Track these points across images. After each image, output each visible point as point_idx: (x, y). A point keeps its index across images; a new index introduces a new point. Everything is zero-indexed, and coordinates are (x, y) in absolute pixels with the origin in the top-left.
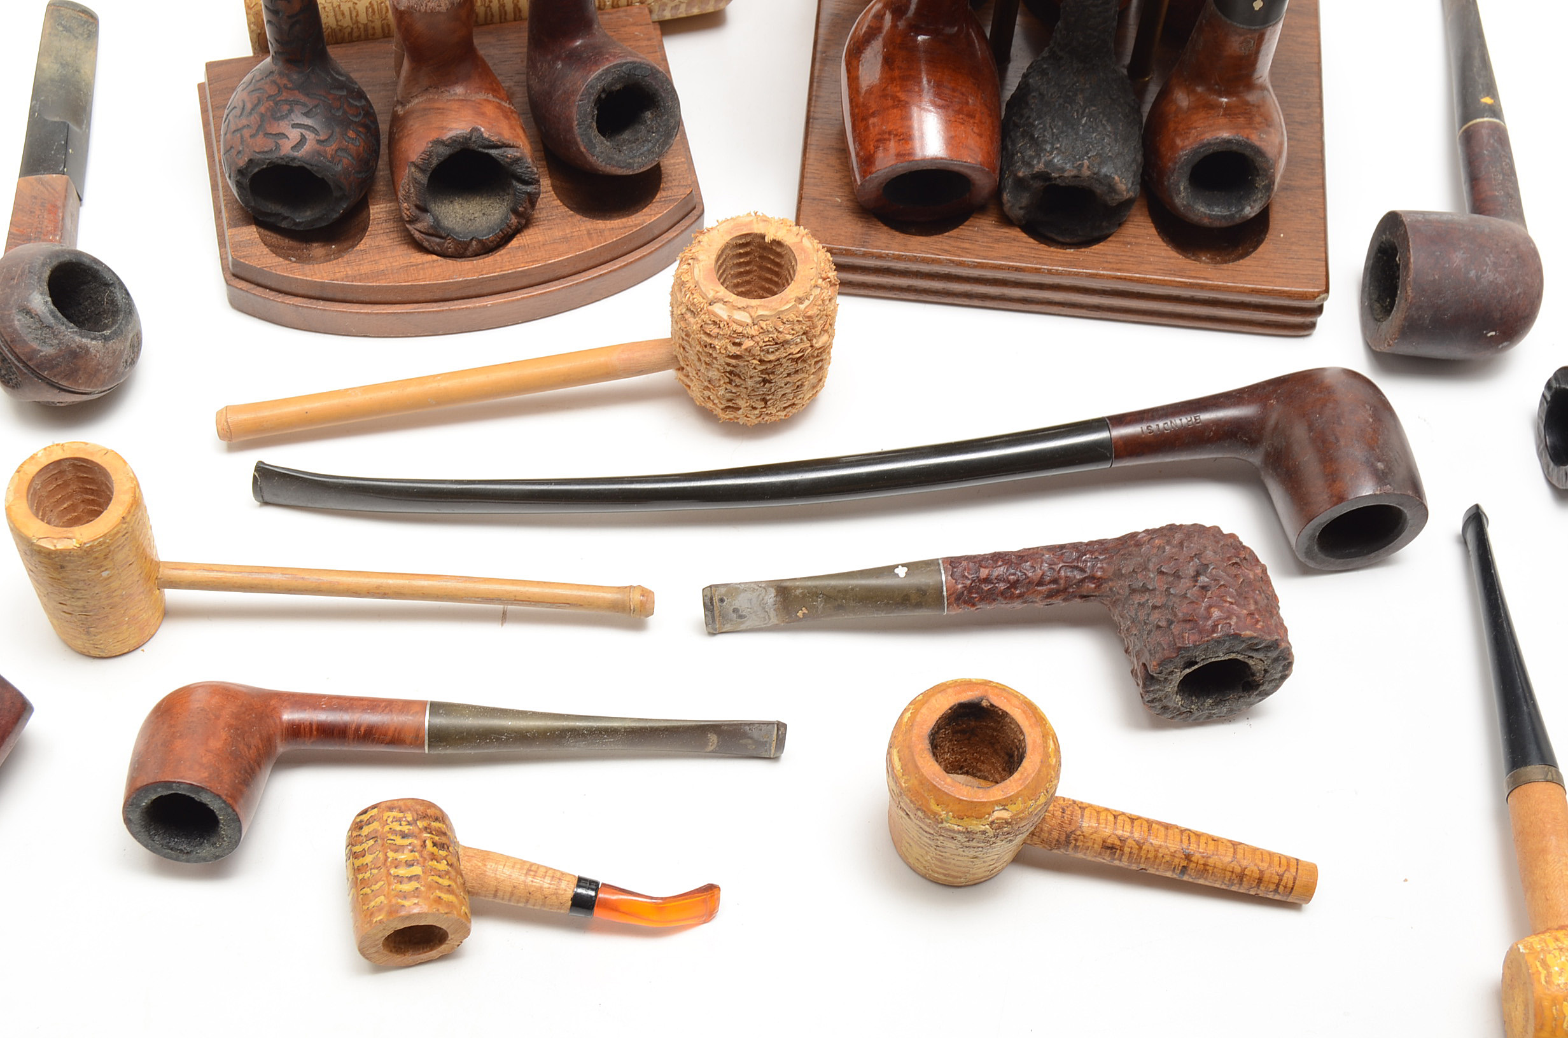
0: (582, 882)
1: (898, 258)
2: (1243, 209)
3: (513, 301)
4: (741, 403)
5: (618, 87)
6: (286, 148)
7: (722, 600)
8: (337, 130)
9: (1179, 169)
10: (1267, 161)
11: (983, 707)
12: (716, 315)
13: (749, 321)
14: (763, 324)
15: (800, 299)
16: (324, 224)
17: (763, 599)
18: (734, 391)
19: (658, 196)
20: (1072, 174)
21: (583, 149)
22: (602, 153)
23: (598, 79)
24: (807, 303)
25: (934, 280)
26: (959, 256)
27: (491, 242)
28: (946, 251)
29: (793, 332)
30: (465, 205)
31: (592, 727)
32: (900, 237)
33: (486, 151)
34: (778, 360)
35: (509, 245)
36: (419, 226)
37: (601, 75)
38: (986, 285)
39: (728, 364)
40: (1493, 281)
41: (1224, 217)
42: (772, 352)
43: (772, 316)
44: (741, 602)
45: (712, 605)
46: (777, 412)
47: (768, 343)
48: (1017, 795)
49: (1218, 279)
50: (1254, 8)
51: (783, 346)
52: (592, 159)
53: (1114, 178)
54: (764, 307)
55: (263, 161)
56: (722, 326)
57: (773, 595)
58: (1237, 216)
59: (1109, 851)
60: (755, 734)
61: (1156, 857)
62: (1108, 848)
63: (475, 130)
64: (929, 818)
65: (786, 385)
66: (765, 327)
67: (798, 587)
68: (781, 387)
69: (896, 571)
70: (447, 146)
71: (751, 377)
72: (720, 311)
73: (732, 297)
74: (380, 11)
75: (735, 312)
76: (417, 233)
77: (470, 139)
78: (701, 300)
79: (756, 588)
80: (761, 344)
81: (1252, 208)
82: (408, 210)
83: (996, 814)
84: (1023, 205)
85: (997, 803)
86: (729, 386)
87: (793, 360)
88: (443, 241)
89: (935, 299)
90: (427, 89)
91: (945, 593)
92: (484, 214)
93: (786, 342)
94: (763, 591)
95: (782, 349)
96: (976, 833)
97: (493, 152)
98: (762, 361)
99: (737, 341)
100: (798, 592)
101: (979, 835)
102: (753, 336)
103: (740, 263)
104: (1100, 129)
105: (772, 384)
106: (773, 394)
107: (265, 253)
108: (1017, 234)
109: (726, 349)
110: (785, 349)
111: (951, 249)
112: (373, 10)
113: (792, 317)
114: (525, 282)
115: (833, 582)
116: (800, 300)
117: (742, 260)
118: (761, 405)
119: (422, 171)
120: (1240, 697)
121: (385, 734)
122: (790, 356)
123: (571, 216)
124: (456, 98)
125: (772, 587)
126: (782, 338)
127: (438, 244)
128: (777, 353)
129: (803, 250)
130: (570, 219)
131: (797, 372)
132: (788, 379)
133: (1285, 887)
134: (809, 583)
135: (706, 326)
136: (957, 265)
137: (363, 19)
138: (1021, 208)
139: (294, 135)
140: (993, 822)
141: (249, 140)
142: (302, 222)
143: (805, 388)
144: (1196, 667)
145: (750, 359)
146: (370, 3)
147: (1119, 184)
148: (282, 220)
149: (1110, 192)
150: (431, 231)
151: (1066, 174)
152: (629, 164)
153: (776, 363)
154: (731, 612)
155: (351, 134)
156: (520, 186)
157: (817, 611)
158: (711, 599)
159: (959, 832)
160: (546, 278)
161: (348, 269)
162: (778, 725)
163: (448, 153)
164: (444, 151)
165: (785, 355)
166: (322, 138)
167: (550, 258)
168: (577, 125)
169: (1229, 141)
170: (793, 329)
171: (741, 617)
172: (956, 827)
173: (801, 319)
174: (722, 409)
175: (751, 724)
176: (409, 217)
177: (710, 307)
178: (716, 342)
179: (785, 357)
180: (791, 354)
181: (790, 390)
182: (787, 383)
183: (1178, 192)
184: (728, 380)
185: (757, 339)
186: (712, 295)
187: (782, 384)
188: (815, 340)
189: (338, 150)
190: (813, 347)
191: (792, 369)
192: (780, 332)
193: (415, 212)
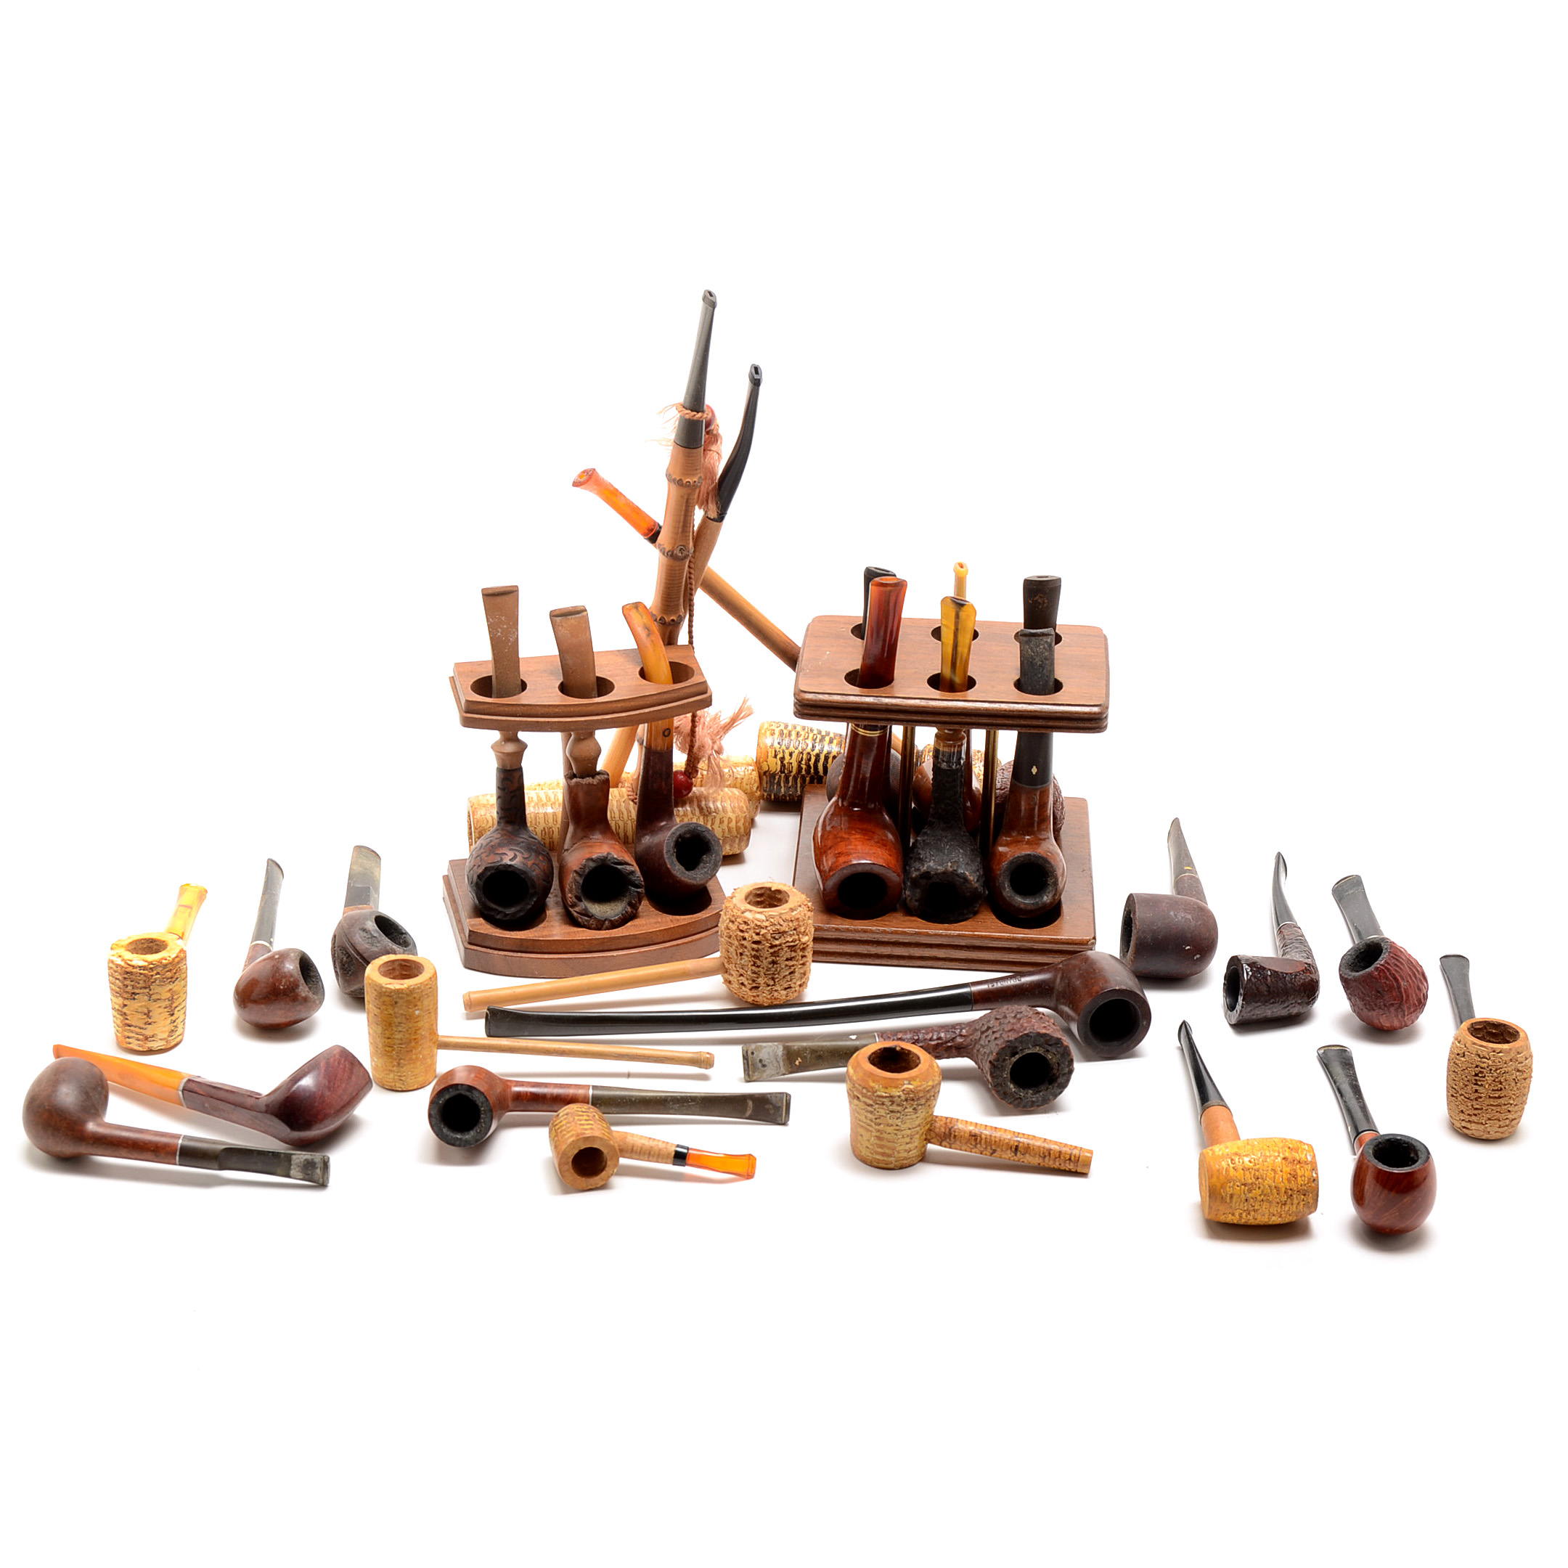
0: (679, 1147)
1: (848, 930)
2: (1043, 898)
4: (761, 981)
5: (688, 836)
6: (507, 861)
7: (753, 1053)
8: (533, 854)
9: (1004, 873)
10: (1052, 867)
11: (897, 1051)
12: (745, 918)
13: (764, 918)
14: (772, 920)
16: (522, 914)
17: (776, 1052)
19: (708, 904)
20: (942, 871)
21: (669, 866)
22: (679, 870)
24: (795, 912)
25: (869, 946)
26: (883, 928)
27: (619, 922)
28: (875, 926)
30: (601, 906)
31: (682, 1096)
32: (849, 921)
33: (615, 866)
34: (780, 945)
35: (627, 925)
36: (577, 909)
37: (678, 828)
38: (899, 947)
39: (753, 949)
41: (1033, 904)
42: (777, 939)
43: (776, 915)
44: (764, 1055)
45: (748, 1056)
46: (782, 990)
47: (775, 933)
48: (917, 1077)
49: (1031, 934)
50: (1032, 773)
52: (674, 872)
53: (964, 873)
54: (773, 912)
55: (493, 867)
56: (749, 922)
57: (781, 1050)
58: (1039, 903)
59: (973, 1138)
60: (774, 1100)
61: (1000, 1140)
62: (973, 1136)
63: (609, 854)
64: (869, 1091)
66: (773, 924)
67: (795, 1046)
68: (783, 969)
69: (850, 1037)
70: (595, 862)
71: (766, 958)
72: (747, 915)
73: (756, 909)
74: (549, 832)
75: (757, 914)
76: (576, 915)
77: (607, 858)
78: (737, 911)
79: (772, 1045)
80: (771, 933)
81: (1047, 896)
82: (571, 898)
83: (905, 1086)
84: (917, 898)
85: (906, 1079)
86: (753, 968)
87: (789, 947)
88: (589, 919)
90: (582, 839)
92: (612, 909)
93: (785, 932)
94: (776, 1047)
95: (783, 937)
96: (895, 1097)
97: (619, 867)
98: (772, 947)
99: (758, 931)
100: (796, 1048)
101: (897, 1098)
102: (767, 927)
104: (957, 851)
105: (778, 965)
106: (778, 974)
107: (488, 927)
108: (915, 919)
109: (752, 937)
111: (879, 925)
112: (545, 833)
113: (788, 918)
114: (632, 944)
115: (815, 1044)
116: (792, 910)
118: (772, 983)
119: (579, 876)
120: (1047, 1088)
122: (788, 944)
123: (660, 914)
124: (598, 840)
125: (781, 1045)
126: (782, 929)
127: (586, 921)
128: (781, 940)
130: (657, 913)
131: (791, 959)
132: (787, 963)
133: (1075, 1156)
134: (802, 1044)
135: (740, 925)
136: (882, 932)
137: (539, 837)
138: (916, 901)
139: (511, 854)
140: (904, 1090)
141: (485, 858)
143: (796, 974)
144: (1017, 1057)
145: (765, 942)
146: (544, 828)
147: (969, 877)
148: (498, 914)
149: (964, 883)
150: (583, 912)
151: (939, 871)
152: (694, 877)
153: (779, 947)
154: (758, 1061)
155: (541, 858)
156: (633, 890)
157: (807, 1061)
158: (747, 1052)
159: (886, 1097)
161: (536, 934)
162: (786, 1094)
164: (592, 865)
165: (784, 941)
166: (526, 856)
167: (651, 931)
168: (666, 853)
169: (1029, 856)
170: (788, 925)
171: (764, 1066)
172: (884, 1094)
173: (792, 920)
174: (750, 990)
175: (771, 1094)
176: (571, 903)
177: (742, 915)
178: (746, 935)
179: (785, 943)
180: (788, 942)
181: (787, 973)
182: (786, 966)
183: (1005, 889)
184: (752, 963)
185: (769, 928)
186: (743, 908)
187: (783, 966)
188: (801, 936)
189: (534, 864)
190: (800, 941)
191: (788, 955)
192: (781, 925)
193: (575, 900)
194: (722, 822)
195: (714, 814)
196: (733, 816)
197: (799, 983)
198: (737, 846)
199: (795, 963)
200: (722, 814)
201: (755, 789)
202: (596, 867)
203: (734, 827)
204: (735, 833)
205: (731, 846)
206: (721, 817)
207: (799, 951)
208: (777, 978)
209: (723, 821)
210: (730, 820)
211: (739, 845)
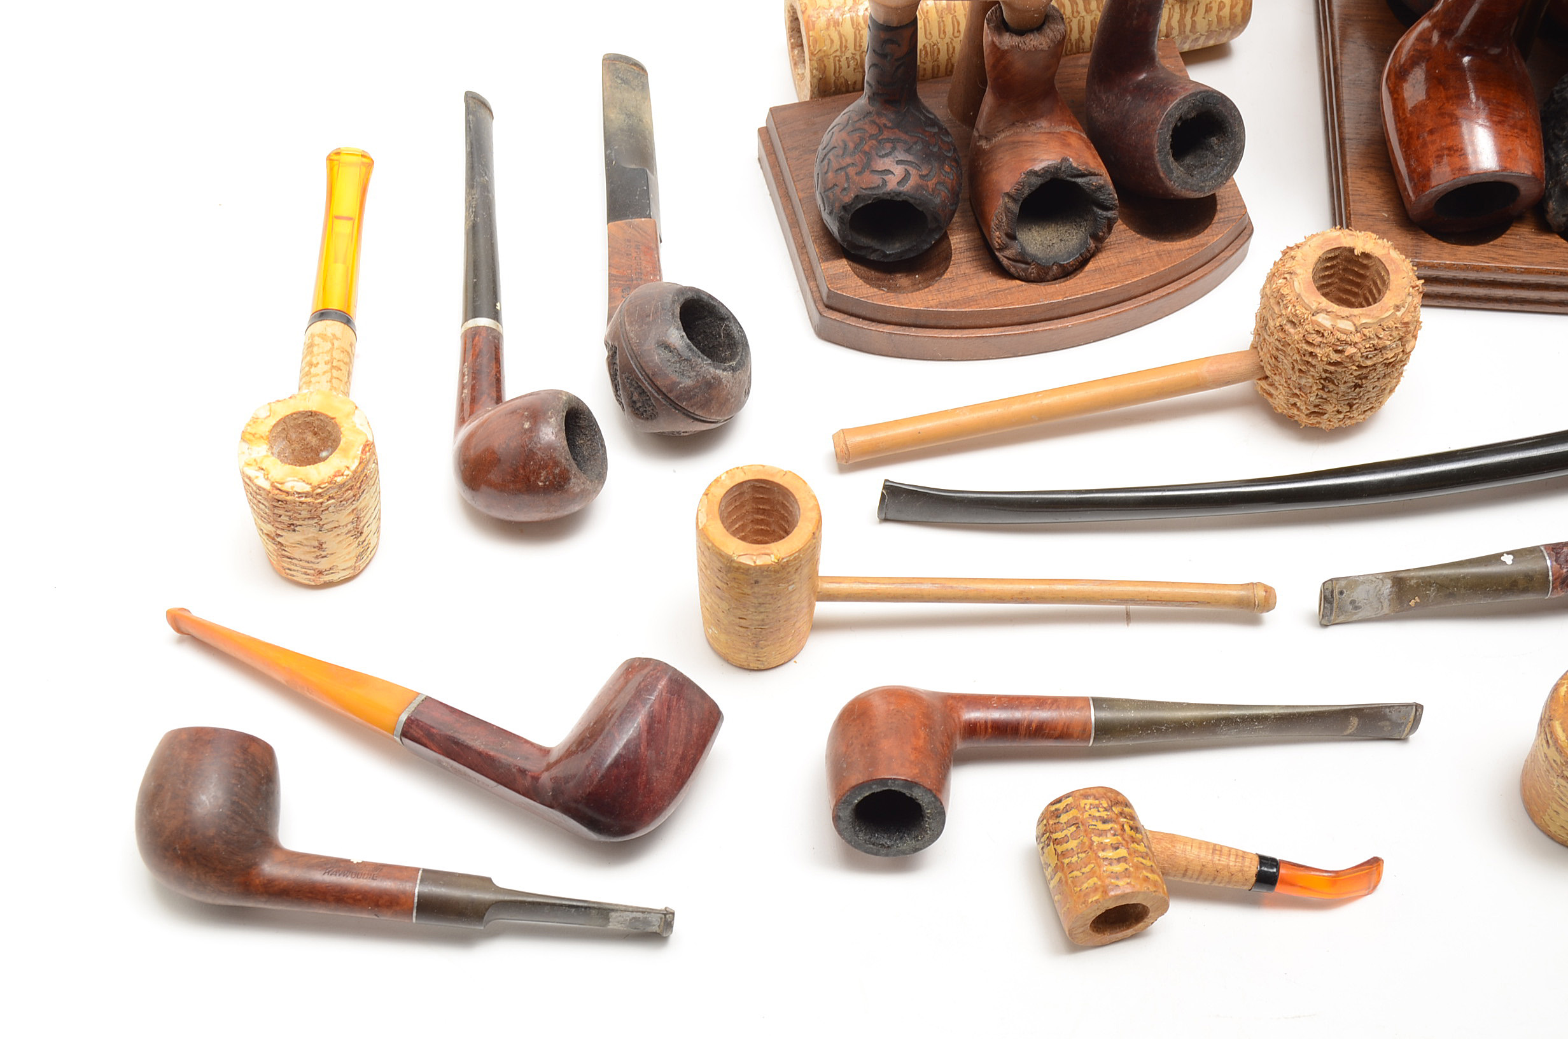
0: (1264, 860)
1: (1450, 267)
3: (1091, 321)
4: (1329, 408)
5: (1193, 115)
6: (892, 184)
7: (1341, 593)
8: (936, 165)
12: (1319, 325)
14: (1366, 332)
15: (1398, 306)
16: (912, 255)
17: (1380, 590)
18: (1325, 396)
19: (1216, 218)
21: (1162, 175)
22: (1178, 177)
23: (1176, 108)
24: (1403, 310)
25: (1479, 287)
26: (1506, 263)
27: (1072, 266)
28: (1493, 259)
29: (1390, 338)
31: (1245, 715)
32: (1448, 248)
33: (1074, 180)
34: (1373, 365)
35: (1086, 269)
36: (1008, 253)
37: (1179, 104)
38: (1528, 289)
39: (1326, 371)
42: (1371, 358)
43: (1374, 323)
44: (1359, 594)
45: (1332, 597)
46: (1359, 415)
47: (1368, 350)
51: (1380, 351)
52: (1170, 184)
54: (1367, 316)
55: (869, 196)
56: (1326, 334)
57: (1389, 586)
60: (1394, 716)
63: (1064, 160)
65: (1372, 389)
66: (1368, 335)
67: (1412, 578)
68: (1369, 392)
69: (1502, 558)
70: (1040, 176)
71: (1345, 383)
72: (1324, 320)
73: (1334, 307)
75: (1338, 321)
76: (1005, 259)
77: (1060, 169)
78: (1304, 311)
79: (1374, 579)
80: (1363, 350)
82: (999, 238)
86: (1321, 393)
87: (1385, 365)
88: (1027, 266)
89: (1476, 305)
90: (1013, 124)
91: (1551, 578)
92: (1061, 240)
93: (1383, 348)
94: (1381, 582)
95: (1379, 354)
97: (1080, 180)
98: (1359, 367)
99: (1340, 348)
100: (1413, 582)
102: (1356, 343)
103: (1325, 276)
105: (1362, 389)
106: (1360, 398)
107: (859, 284)
108: (1556, 240)
109: (1327, 356)
110: (1382, 354)
111: (1497, 257)
113: (1391, 323)
114: (1103, 302)
115: (1445, 572)
116: (1397, 308)
117: (1327, 273)
118: (1346, 409)
119: (1014, 200)
121: (1055, 729)
122: (1384, 362)
123: (1139, 239)
124: (1042, 131)
125: (1389, 578)
126: (1381, 343)
127: (1024, 270)
128: (1375, 359)
129: (1393, 261)
130: (1138, 242)
131: (1384, 376)
132: (1376, 384)
134: (1423, 573)
135: (1309, 336)
136: (1505, 272)
138: (1564, 215)
139: (899, 170)
141: (855, 177)
142: (893, 254)
143: (1385, 391)
145: (1350, 365)
148: (872, 253)
150: (1018, 258)
152: (1201, 187)
153: (1371, 368)
154: (1349, 603)
155: (947, 168)
156: (1100, 212)
157: (1428, 600)
158: (1332, 592)
160: (1121, 298)
161: (940, 297)
162: (1416, 706)
163: (1040, 183)
164: (1036, 181)
165: (1381, 360)
166: (923, 173)
167: (1126, 279)
168: (1158, 152)
170: (1391, 336)
171: (1356, 608)
173: (1398, 325)
174: (1307, 415)
175: (1391, 707)
176: (999, 244)
177: (1313, 318)
178: (1318, 351)
180: (1386, 360)
181: (1374, 394)
182: (1376, 387)
184: (1321, 387)
185: (1360, 346)
186: (1314, 306)
189: (939, 183)
191: (1382, 373)
193: (1005, 240)
202: (1042, 185)
204: (1225, 21)
208: (1357, 403)
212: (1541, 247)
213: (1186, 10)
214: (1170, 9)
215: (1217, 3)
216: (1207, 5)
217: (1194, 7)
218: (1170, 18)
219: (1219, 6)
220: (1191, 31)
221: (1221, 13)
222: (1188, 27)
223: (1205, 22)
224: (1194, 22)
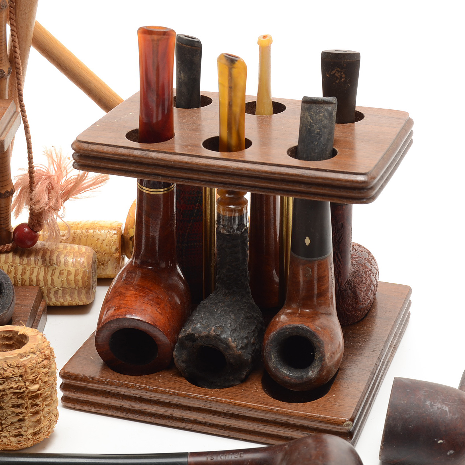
2: (308, 373)
10: (319, 342)
20: (205, 334)
24: (25, 359)
26: (145, 384)
34: (4, 391)
40: (440, 408)
41: (298, 377)
46: (10, 436)
49: (287, 408)
50: (306, 244)
51: (7, 380)
53: (228, 339)
58: (305, 377)
65: (12, 414)
68: (9, 415)
81: (313, 372)
87: (14, 393)
93: (7, 378)
95: (6, 382)
105: (4, 411)
108: (182, 380)
110: (8, 383)
116: (21, 356)
122: (12, 390)
128: (3, 385)
131: (18, 406)
138: (183, 362)
143: (27, 422)
147: (231, 343)
149: (227, 349)
151: (202, 334)
153: (3, 393)
169: (297, 327)
179: (9, 389)
180: (12, 388)
181: (15, 420)
182: (13, 412)
183: (271, 359)
187: (10, 413)
188: (27, 384)
190: (27, 388)
191: (14, 401)
192: (6, 371)
194: (61, 274)
195: (56, 266)
196: (73, 270)
197: (31, 431)
198: (77, 297)
199: (24, 410)
200: (62, 266)
201: (113, 250)
203: (73, 280)
204: (74, 286)
205: (71, 297)
206: (61, 269)
207: (26, 398)
208: (4, 424)
209: (63, 274)
210: (69, 273)
211: (79, 296)
212: (169, 381)
213: (48, 271)
214: (38, 269)
215: (67, 271)
216: (60, 271)
217: (53, 270)
218: (38, 274)
219: (68, 273)
220: (51, 285)
221: (69, 277)
222: (49, 282)
223: (59, 281)
224: (52, 279)
